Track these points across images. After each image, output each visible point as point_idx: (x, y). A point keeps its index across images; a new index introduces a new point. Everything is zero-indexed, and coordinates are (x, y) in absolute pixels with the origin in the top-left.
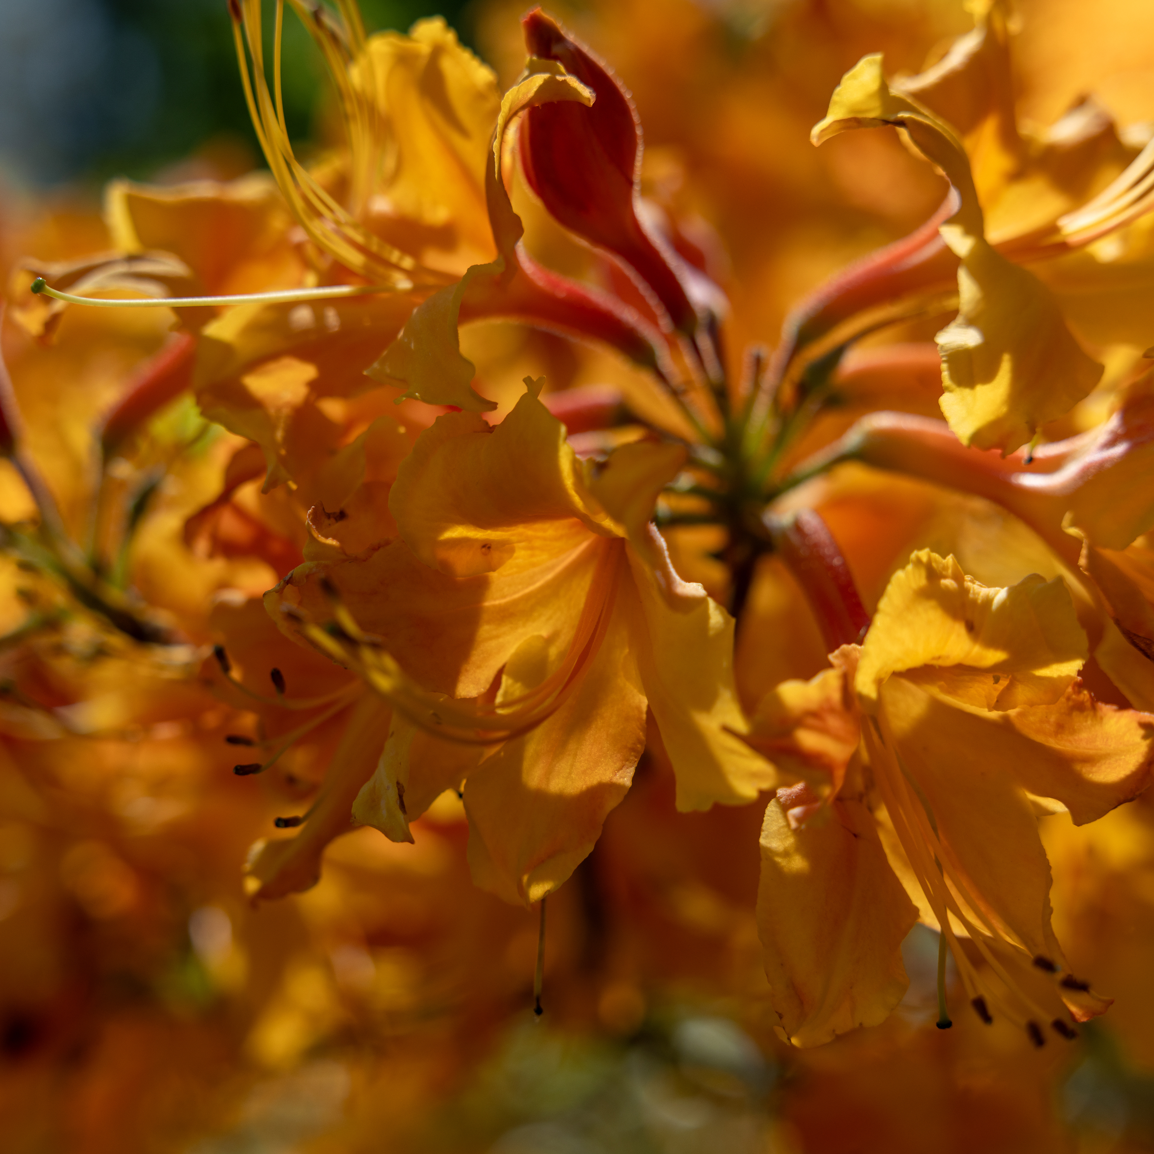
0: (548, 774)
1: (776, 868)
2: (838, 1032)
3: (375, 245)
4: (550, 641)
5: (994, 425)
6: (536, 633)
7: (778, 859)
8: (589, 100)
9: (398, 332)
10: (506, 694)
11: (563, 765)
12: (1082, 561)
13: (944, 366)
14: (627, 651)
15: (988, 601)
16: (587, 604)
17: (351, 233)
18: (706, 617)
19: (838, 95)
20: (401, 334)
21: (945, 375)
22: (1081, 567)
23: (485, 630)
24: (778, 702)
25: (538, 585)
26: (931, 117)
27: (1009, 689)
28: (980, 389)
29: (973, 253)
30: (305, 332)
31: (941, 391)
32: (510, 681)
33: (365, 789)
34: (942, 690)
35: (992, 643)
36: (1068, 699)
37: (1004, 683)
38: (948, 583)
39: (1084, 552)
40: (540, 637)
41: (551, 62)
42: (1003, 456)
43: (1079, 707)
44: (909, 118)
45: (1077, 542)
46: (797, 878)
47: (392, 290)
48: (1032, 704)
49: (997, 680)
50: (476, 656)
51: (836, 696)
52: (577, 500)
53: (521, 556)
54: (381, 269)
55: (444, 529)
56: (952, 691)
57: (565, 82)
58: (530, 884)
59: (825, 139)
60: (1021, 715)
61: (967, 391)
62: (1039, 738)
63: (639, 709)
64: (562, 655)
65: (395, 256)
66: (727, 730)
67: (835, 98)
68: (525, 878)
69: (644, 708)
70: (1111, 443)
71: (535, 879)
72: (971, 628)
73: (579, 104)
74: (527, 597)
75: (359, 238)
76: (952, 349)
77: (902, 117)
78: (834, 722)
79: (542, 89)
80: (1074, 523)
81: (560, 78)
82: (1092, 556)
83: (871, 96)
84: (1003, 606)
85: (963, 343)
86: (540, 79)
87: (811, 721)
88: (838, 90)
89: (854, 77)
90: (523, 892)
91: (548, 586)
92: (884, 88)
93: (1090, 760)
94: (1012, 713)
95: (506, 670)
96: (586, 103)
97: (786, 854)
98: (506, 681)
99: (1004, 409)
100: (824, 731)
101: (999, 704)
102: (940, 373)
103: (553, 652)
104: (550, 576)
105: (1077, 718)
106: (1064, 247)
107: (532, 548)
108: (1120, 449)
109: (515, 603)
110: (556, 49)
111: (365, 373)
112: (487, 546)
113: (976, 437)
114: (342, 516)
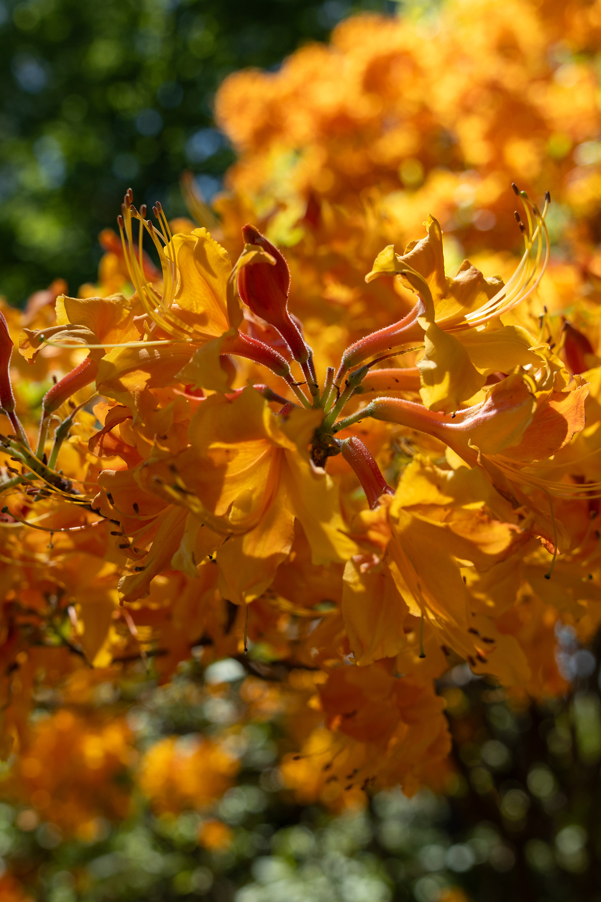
0: (254, 548)
1: (350, 591)
2: (376, 659)
3: (178, 323)
4: (252, 492)
5: (441, 402)
6: (247, 488)
7: (351, 586)
8: (273, 262)
9: (190, 359)
10: (233, 514)
11: (261, 545)
12: (478, 460)
13: (421, 377)
14: (286, 496)
15: (445, 477)
16: (270, 476)
17: (169, 317)
18: (325, 483)
19: (377, 261)
20: (191, 360)
21: (422, 380)
22: (478, 462)
23: (226, 487)
24: (360, 519)
25: (247, 468)
26: (415, 271)
27: (450, 514)
28: (436, 386)
29: (430, 329)
30: (146, 359)
31: (420, 387)
32: (236, 509)
33: (176, 555)
34: (420, 514)
35: (448, 494)
36: (477, 518)
37: (449, 511)
38: (428, 469)
39: (479, 456)
40: (249, 490)
41: (257, 246)
42: (444, 414)
43: (482, 522)
44: (408, 272)
45: (476, 452)
46: (360, 594)
47: (184, 342)
48: (460, 520)
49: (446, 510)
50: (222, 498)
51: (384, 516)
52: (269, 432)
53: (241, 455)
54: (179, 333)
55: (210, 444)
56: (425, 514)
57: (263, 255)
58: (246, 595)
59: (371, 280)
60: (455, 525)
61: (431, 388)
62: (462, 535)
63: (291, 521)
64: (258, 498)
65: (186, 327)
66: (339, 531)
67: (375, 263)
68: (244, 593)
69: (293, 520)
70: (489, 409)
71: (249, 594)
72: (439, 488)
73: (269, 264)
74: (243, 473)
75: (172, 320)
76: (425, 370)
77: (404, 272)
78: (383, 528)
79: (254, 258)
80: (472, 444)
81: (262, 253)
82: (482, 457)
83: (390, 262)
84: (453, 479)
85: (429, 367)
86: (253, 253)
87: (375, 527)
88: (376, 259)
89: (383, 254)
90: (242, 599)
91: (252, 468)
92: (395, 259)
93: (485, 544)
94: (450, 524)
95: (234, 503)
96: (272, 264)
97: (355, 584)
98: (233, 509)
99: (446, 395)
100: (379, 531)
101: (447, 519)
102: (419, 379)
103: (254, 496)
104: (252, 464)
105: (481, 527)
106: (467, 326)
107: (246, 452)
108: (493, 413)
109: (238, 475)
110: (257, 241)
111: (175, 377)
112: (228, 451)
113: (432, 407)
114: (165, 438)
